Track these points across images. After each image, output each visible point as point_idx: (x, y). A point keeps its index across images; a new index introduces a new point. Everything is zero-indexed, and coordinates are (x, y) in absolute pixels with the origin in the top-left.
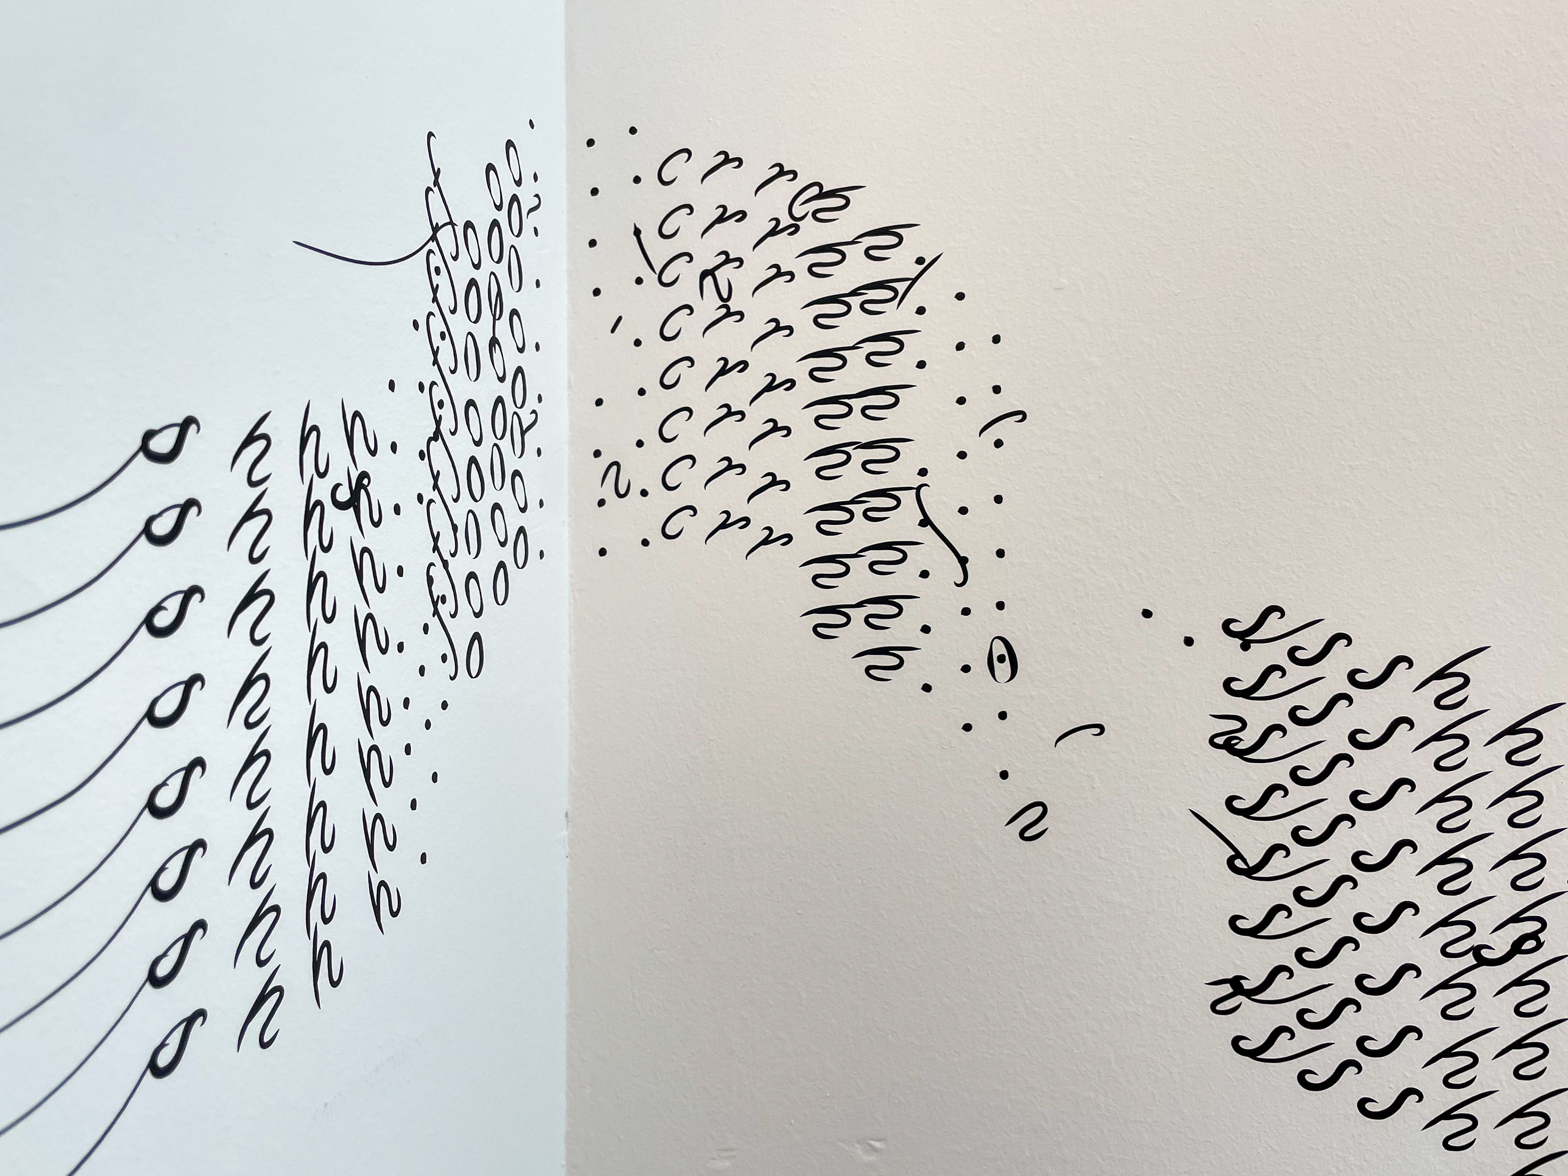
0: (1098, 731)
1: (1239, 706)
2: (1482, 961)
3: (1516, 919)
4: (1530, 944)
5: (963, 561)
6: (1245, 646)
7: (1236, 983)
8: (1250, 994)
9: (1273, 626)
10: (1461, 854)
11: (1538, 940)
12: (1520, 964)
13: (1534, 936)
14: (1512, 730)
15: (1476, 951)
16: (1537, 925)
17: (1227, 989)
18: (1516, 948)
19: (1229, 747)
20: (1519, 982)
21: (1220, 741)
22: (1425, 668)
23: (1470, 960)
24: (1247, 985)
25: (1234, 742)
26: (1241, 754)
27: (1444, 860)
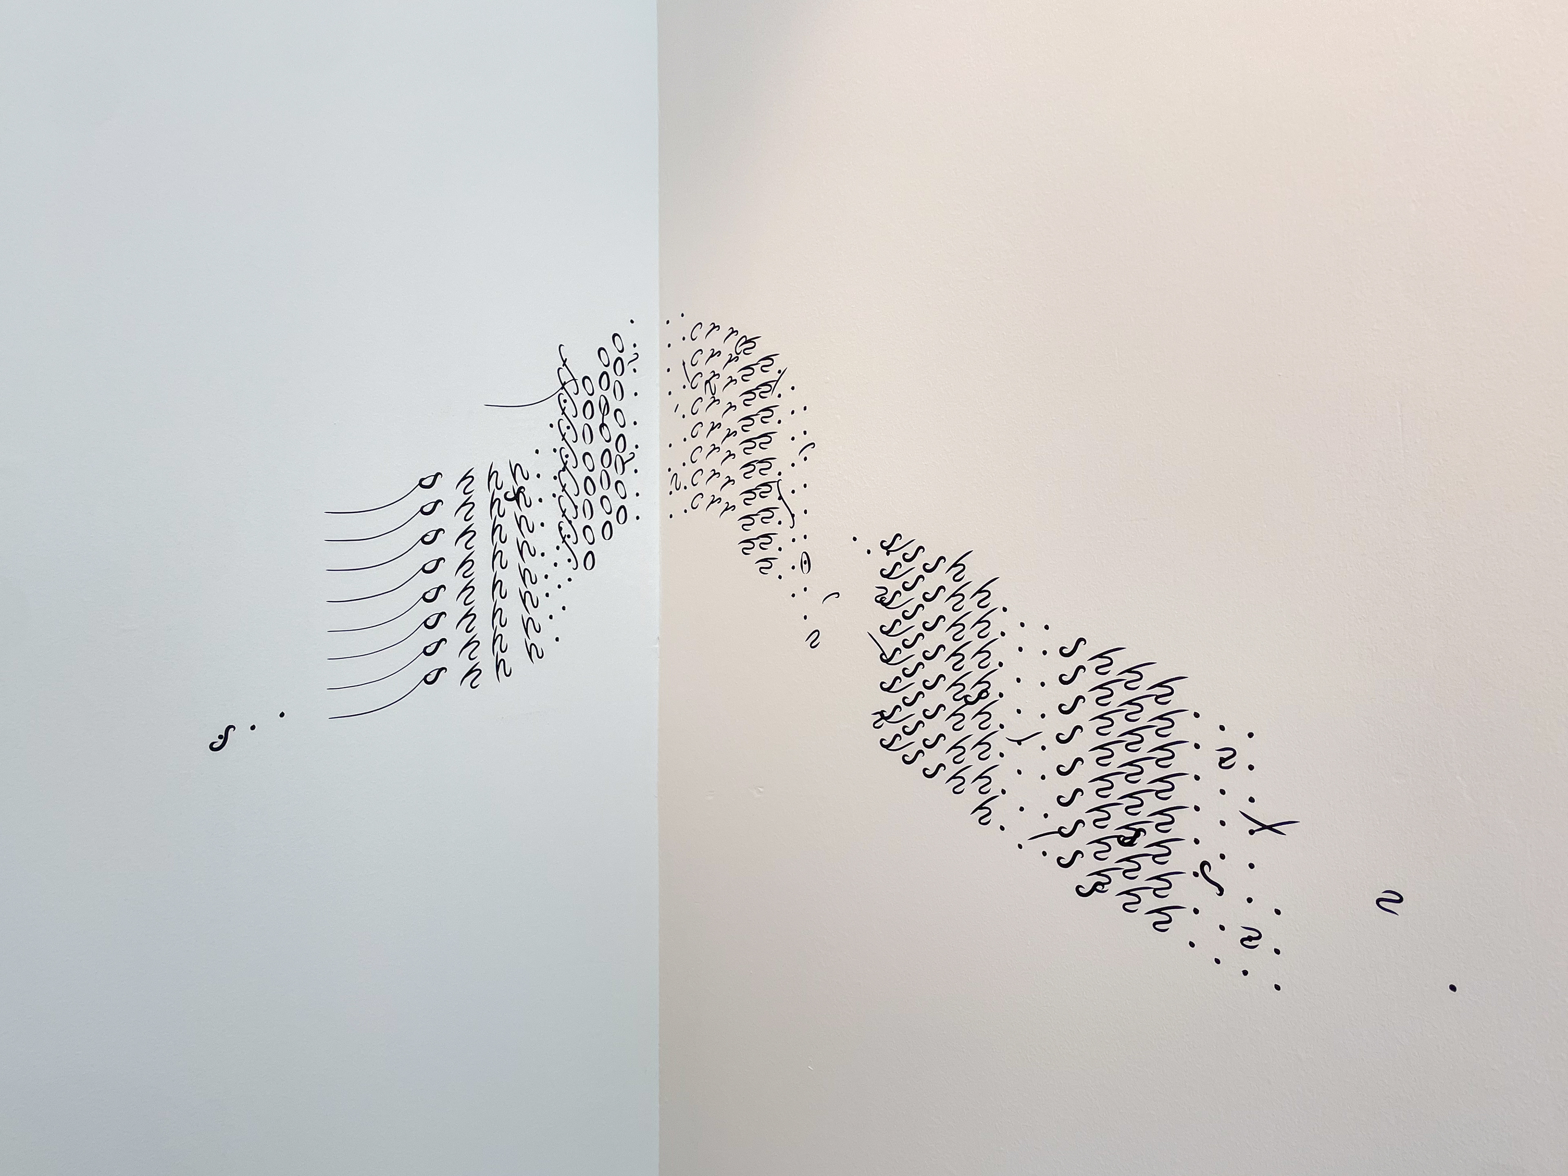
0: (837, 595)
1: (885, 582)
2: (968, 703)
3: (979, 682)
4: (984, 694)
5: (793, 516)
6: (888, 554)
7: (881, 713)
8: (886, 719)
9: (898, 543)
10: (960, 652)
11: (987, 692)
12: (981, 703)
13: (985, 690)
14: (980, 591)
15: (965, 697)
16: (987, 685)
17: (879, 716)
18: (979, 697)
19: (881, 602)
20: (980, 713)
21: (878, 599)
22: (950, 562)
23: (963, 702)
24: (886, 715)
25: (883, 599)
26: (885, 605)
27: (954, 654)
